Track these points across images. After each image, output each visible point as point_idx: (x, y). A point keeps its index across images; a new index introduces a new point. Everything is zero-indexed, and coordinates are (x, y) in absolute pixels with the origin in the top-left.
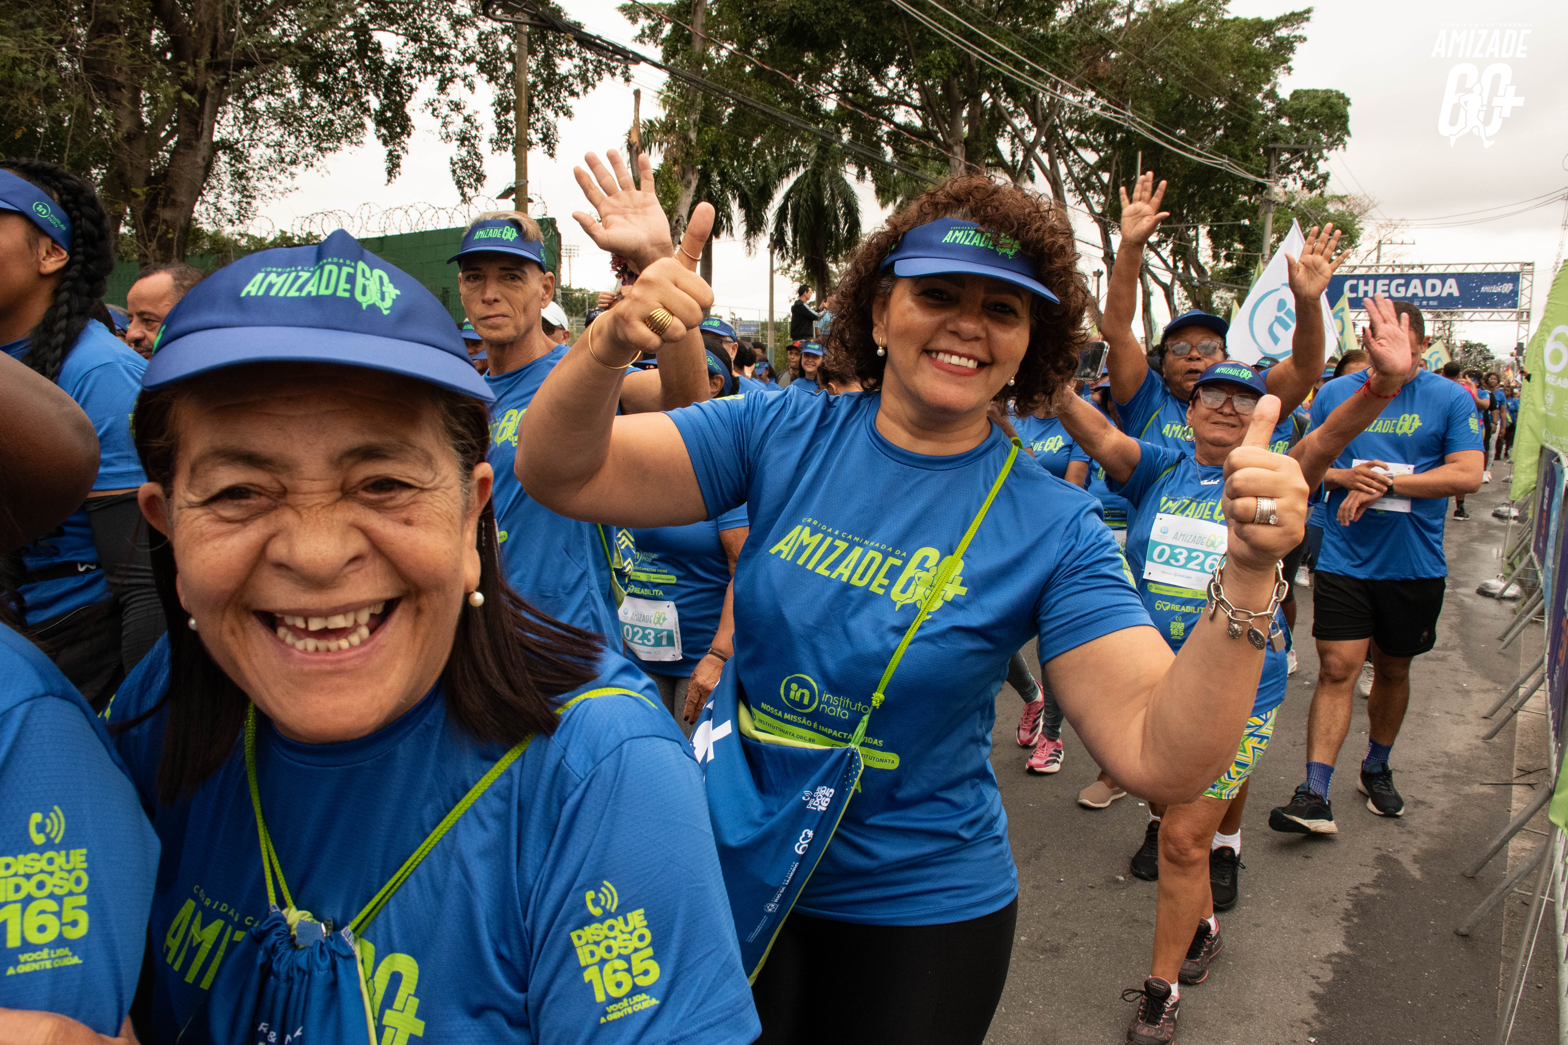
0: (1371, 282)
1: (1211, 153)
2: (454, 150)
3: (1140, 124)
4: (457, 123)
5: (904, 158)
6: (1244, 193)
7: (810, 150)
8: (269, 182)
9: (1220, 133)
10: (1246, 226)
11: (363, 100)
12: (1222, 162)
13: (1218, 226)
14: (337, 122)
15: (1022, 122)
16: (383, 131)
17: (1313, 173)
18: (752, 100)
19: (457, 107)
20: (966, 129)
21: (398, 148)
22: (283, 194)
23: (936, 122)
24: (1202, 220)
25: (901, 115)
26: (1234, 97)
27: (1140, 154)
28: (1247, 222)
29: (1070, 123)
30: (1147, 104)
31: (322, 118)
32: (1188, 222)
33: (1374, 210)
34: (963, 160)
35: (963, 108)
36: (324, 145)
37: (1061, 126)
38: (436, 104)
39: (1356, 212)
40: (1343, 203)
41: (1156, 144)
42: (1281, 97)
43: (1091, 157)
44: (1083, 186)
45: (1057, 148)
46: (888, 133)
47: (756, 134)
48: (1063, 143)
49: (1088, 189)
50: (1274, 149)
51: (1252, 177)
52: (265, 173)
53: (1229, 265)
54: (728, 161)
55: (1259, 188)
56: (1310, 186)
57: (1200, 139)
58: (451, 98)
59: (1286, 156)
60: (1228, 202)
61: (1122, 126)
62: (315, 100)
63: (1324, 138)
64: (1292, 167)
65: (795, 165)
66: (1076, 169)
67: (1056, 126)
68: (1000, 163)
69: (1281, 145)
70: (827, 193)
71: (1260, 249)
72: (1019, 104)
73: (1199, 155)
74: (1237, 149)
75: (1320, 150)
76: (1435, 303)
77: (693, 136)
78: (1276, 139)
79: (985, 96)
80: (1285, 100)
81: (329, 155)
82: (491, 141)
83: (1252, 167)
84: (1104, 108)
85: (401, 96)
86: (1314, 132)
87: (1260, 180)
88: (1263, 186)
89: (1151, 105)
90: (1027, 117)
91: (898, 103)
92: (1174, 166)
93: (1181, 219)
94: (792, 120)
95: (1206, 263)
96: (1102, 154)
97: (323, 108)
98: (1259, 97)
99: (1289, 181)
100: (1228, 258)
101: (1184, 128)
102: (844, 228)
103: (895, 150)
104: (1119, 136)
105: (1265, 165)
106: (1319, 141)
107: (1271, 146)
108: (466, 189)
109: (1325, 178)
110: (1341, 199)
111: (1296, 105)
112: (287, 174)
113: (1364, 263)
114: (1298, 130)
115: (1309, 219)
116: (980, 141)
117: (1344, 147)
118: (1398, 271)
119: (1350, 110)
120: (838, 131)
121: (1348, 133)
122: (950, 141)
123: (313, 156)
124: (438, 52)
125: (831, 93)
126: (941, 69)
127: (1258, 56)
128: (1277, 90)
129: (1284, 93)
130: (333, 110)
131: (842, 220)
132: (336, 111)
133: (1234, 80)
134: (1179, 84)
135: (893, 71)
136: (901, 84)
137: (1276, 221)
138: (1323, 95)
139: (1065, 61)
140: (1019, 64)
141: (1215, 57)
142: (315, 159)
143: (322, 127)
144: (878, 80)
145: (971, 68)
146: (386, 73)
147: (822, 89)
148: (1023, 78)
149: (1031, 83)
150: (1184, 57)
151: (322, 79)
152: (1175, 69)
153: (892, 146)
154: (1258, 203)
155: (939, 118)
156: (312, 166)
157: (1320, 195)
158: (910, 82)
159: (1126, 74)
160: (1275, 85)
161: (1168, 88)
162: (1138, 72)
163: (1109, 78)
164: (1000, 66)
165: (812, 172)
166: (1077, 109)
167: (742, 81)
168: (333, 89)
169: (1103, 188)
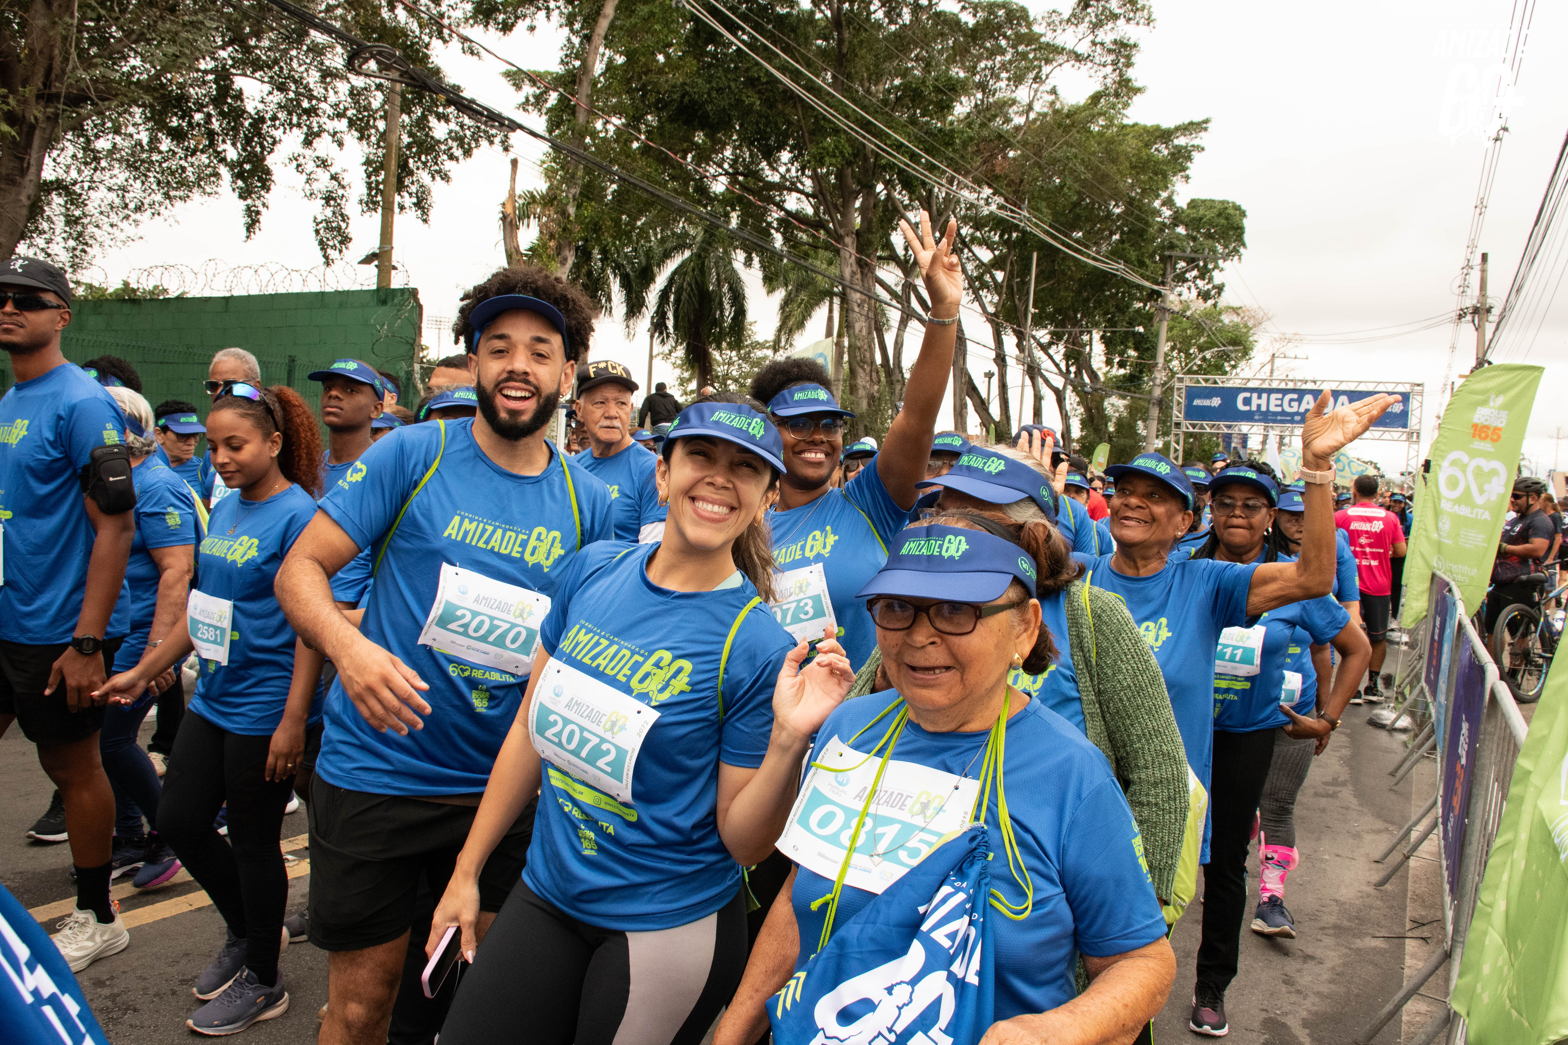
0: (1264, 396)
1: (1107, 258)
2: (318, 209)
3: (1036, 225)
4: (323, 182)
5: (793, 247)
6: (1140, 300)
7: (696, 232)
8: (110, 229)
9: (1116, 237)
10: (1140, 333)
11: (219, 149)
12: (1118, 268)
13: (1112, 332)
14: (190, 169)
16: (240, 183)
17: (1208, 283)
18: (636, 178)
19: (323, 163)
20: (858, 221)
21: (258, 203)
22: (124, 242)
23: (827, 211)
24: (1096, 325)
25: (792, 202)
26: (1131, 202)
27: (1035, 255)
28: (1141, 329)
29: (965, 220)
30: (1044, 204)
31: (173, 164)
32: (1081, 326)
33: (1268, 323)
34: (853, 251)
35: (856, 198)
36: (172, 193)
38: (301, 160)
39: (1250, 324)
40: (1238, 314)
41: (1051, 245)
42: (1178, 205)
43: (985, 255)
44: (976, 285)
46: (777, 219)
47: (641, 213)
49: (981, 288)
50: (1170, 257)
51: (1147, 284)
52: (105, 219)
53: (1122, 371)
54: (610, 240)
55: (1154, 295)
56: (1205, 296)
57: (1097, 243)
58: (317, 154)
59: (1182, 264)
60: (1122, 308)
61: (1017, 226)
62: (166, 144)
63: (1220, 249)
64: (1187, 275)
65: (681, 247)
68: (893, 257)
69: (1176, 253)
70: (713, 278)
71: (1154, 357)
72: (914, 197)
73: (1095, 259)
74: (1133, 255)
75: (1215, 260)
77: (571, 210)
78: (1172, 246)
79: (880, 187)
80: (1182, 208)
81: (178, 204)
82: (361, 201)
83: (1148, 273)
84: (1001, 207)
85: (263, 147)
86: (1210, 242)
87: (1156, 287)
88: (1159, 294)
89: (1048, 207)
91: (790, 190)
92: (1069, 269)
93: (1076, 323)
94: (678, 201)
95: (1100, 369)
96: (997, 253)
97: (174, 153)
98: (1157, 204)
99: (1184, 289)
100: (1122, 365)
101: (1080, 231)
102: (729, 316)
103: (785, 238)
104: (1014, 235)
105: (1161, 272)
106: (1215, 251)
107: (1167, 253)
108: (329, 251)
109: (1220, 289)
110: (1235, 310)
111: (1193, 213)
112: (131, 221)
113: (1258, 376)
114: (1194, 239)
115: (1204, 329)
116: (872, 233)
117: (1240, 259)
118: (1291, 386)
119: (1246, 222)
120: (727, 215)
121: (1244, 245)
122: (841, 232)
123: (161, 204)
124: (305, 104)
125: (721, 174)
126: (835, 156)
127: (1157, 162)
128: (1175, 197)
129: (1181, 201)
130: (186, 157)
131: (727, 306)
132: (189, 159)
133: (1132, 186)
134: (1076, 186)
135: (785, 156)
136: (793, 170)
137: (1171, 329)
138: (1219, 206)
139: (962, 157)
140: (914, 157)
141: (1114, 161)
142: (163, 208)
143: (172, 173)
144: (770, 164)
145: (866, 159)
146: (247, 124)
147: (712, 171)
148: (917, 171)
149: (926, 176)
150: (1082, 159)
151: (175, 122)
152: (1072, 171)
153: (783, 234)
154: (1152, 310)
155: (831, 207)
156: (159, 214)
157: (1215, 305)
158: (803, 169)
159: (1024, 174)
160: (1173, 192)
161: (1066, 190)
162: (1036, 172)
163: (1006, 177)
164: (895, 157)
165: (698, 256)
166: (971, 206)
167: (628, 156)
168: (186, 135)
169: (997, 288)
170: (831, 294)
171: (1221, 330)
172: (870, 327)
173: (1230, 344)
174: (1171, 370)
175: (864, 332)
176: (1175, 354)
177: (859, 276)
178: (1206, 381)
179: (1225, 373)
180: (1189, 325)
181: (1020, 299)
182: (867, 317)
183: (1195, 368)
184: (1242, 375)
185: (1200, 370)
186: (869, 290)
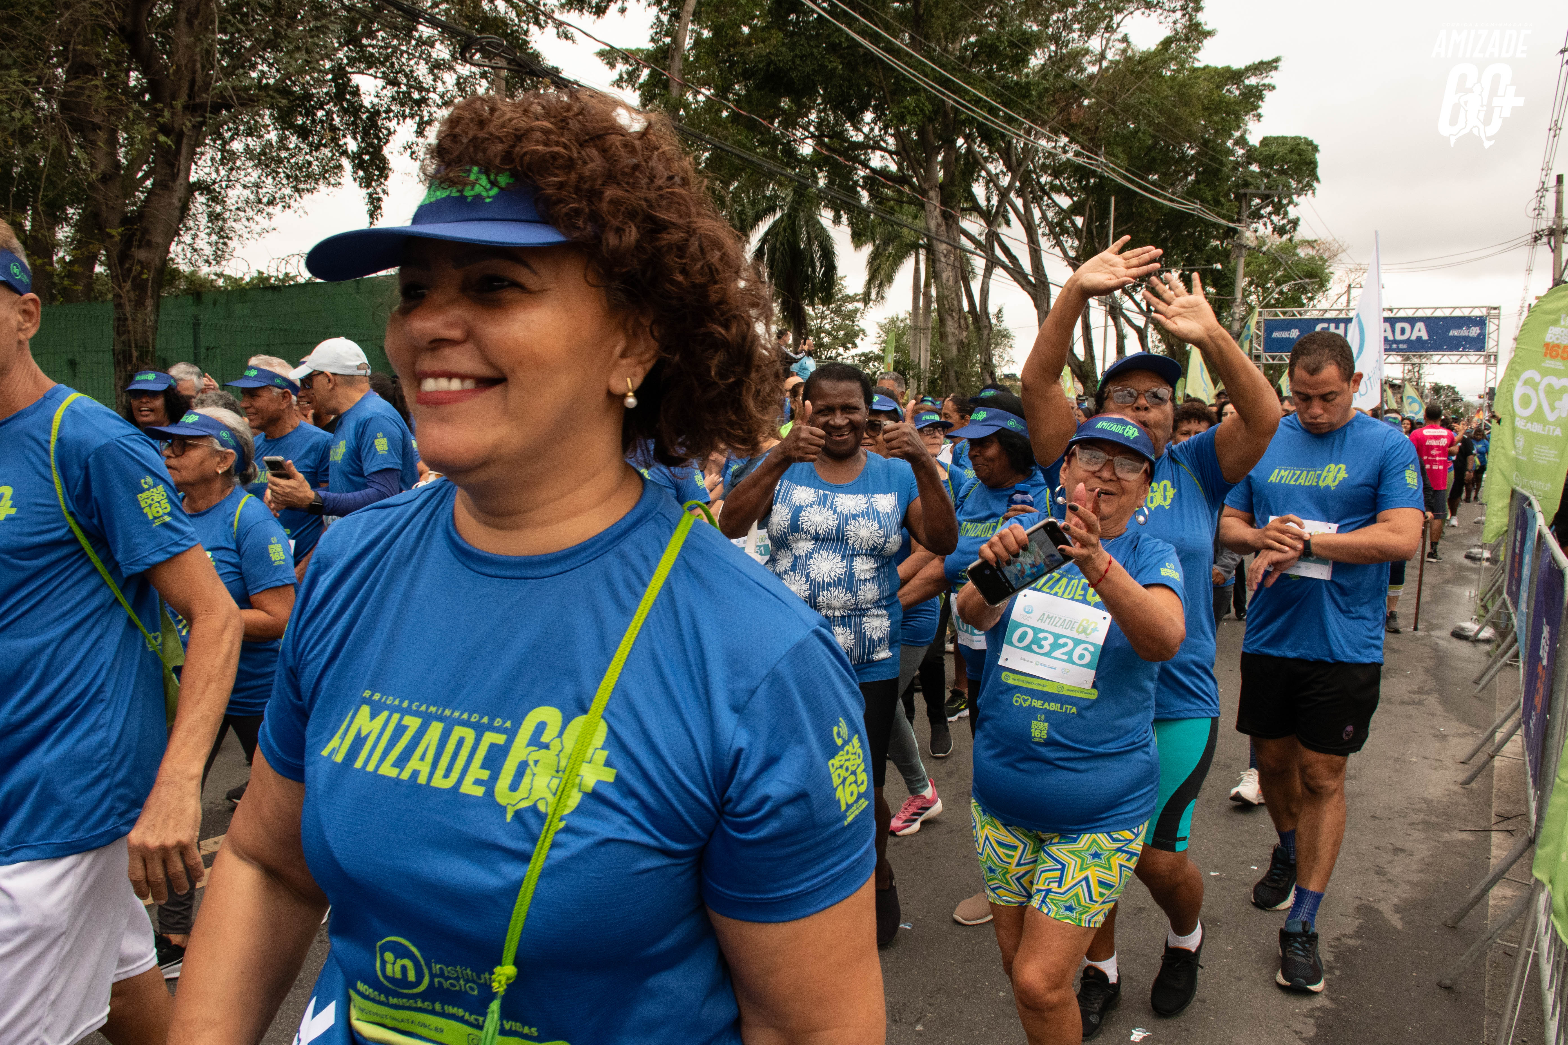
0: (1342, 326)
1: (1183, 198)
3: (1113, 170)
5: (880, 203)
6: (1216, 238)
7: (787, 194)
8: (246, 223)
9: (1191, 178)
10: (1218, 270)
11: (341, 143)
12: (1194, 207)
14: (315, 163)
15: (996, 167)
16: (361, 173)
17: (1283, 218)
18: (728, 145)
20: (941, 174)
21: (379, 190)
22: (260, 234)
23: (911, 166)
24: (1175, 264)
26: (1205, 143)
27: (1113, 199)
28: (1219, 266)
29: (1044, 168)
30: (1120, 149)
31: (300, 159)
33: (1343, 254)
34: (938, 204)
35: (938, 153)
36: (301, 186)
37: (1035, 172)
38: (415, 148)
39: (1325, 256)
40: (1313, 248)
41: (1129, 189)
42: (1251, 143)
43: (1064, 202)
44: (1057, 230)
45: (1031, 192)
46: (863, 177)
47: (733, 178)
48: (1037, 188)
49: (1062, 234)
50: (1245, 195)
51: (1223, 222)
52: (242, 214)
55: (1231, 233)
56: (1280, 231)
57: (1173, 185)
60: (1200, 246)
61: (1095, 171)
62: (293, 141)
63: (1293, 184)
64: (1262, 212)
65: (772, 210)
66: (1050, 214)
67: (1030, 172)
68: (975, 208)
69: (1251, 190)
70: (804, 236)
71: (1232, 292)
72: (994, 149)
73: (1171, 200)
74: (1209, 194)
75: (1290, 196)
76: (1405, 346)
78: (1246, 184)
79: (960, 141)
80: (1255, 147)
81: (307, 196)
83: (1224, 212)
84: (1077, 154)
85: (379, 139)
86: (1283, 178)
87: (1231, 225)
88: (1235, 231)
89: (1124, 152)
90: (1001, 162)
91: (874, 148)
92: (1147, 211)
94: (768, 165)
96: (1075, 199)
97: (301, 149)
98: (1230, 143)
99: (1259, 225)
101: (1156, 173)
102: (820, 272)
103: (870, 195)
104: (1092, 181)
105: (1236, 210)
106: (1289, 187)
107: (1242, 191)
109: (1295, 223)
110: (1311, 244)
111: (1266, 151)
112: (265, 214)
113: (1335, 307)
114: (1268, 176)
115: (1280, 264)
116: (955, 186)
117: (1314, 193)
119: (1318, 157)
120: (815, 177)
121: (1317, 180)
122: (925, 186)
123: (290, 197)
124: (416, 96)
125: (807, 137)
126: (916, 114)
127: (1228, 103)
128: (1247, 136)
129: (1254, 139)
130: (311, 151)
131: (818, 264)
132: (314, 153)
133: (1205, 126)
134: (1151, 130)
135: (868, 116)
136: (877, 129)
137: (1247, 265)
138: (1292, 142)
139: (1039, 108)
140: (993, 111)
141: (1186, 104)
142: (292, 200)
143: (300, 169)
144: (853, 125)
145: (946, 114)
146: (364, 117)
147: (799, 134)
148: (997, 124)
149: (1005, 128)
150: (1156, 104)
151: (300, 121)
152: (1146, 116)
153: (868, 191)
154: (1230, 247)
155: (915, 163)
156: (289, 207)
157: (1290, 240)
158: (885, 128)
159: (1099, 121)
160: (1245, 131)
161: (1140, 134)
162: (1111, 119)
163: (1082, 124)
164: (974, 112)
165: (789, 215)
166: (1050, 155)
167: (719, 126)
168: (311, 131)
169: (1077, 233)
170: (915, 247)
171: (1298, 263)
172: (956, 277)
173: (1306, 277)
174: (1249, 305)
175: (951, 282)
176: (1252, 289)
177: (944, 228)
178: (1284, 313)
179: (1303, 305)
180: (1265, 260)
181: (1099, 243)
182: (954, 266)
183: (1273, 302)
184: (1318, 307)
185: (1278, 303)
186: (954, 240)
